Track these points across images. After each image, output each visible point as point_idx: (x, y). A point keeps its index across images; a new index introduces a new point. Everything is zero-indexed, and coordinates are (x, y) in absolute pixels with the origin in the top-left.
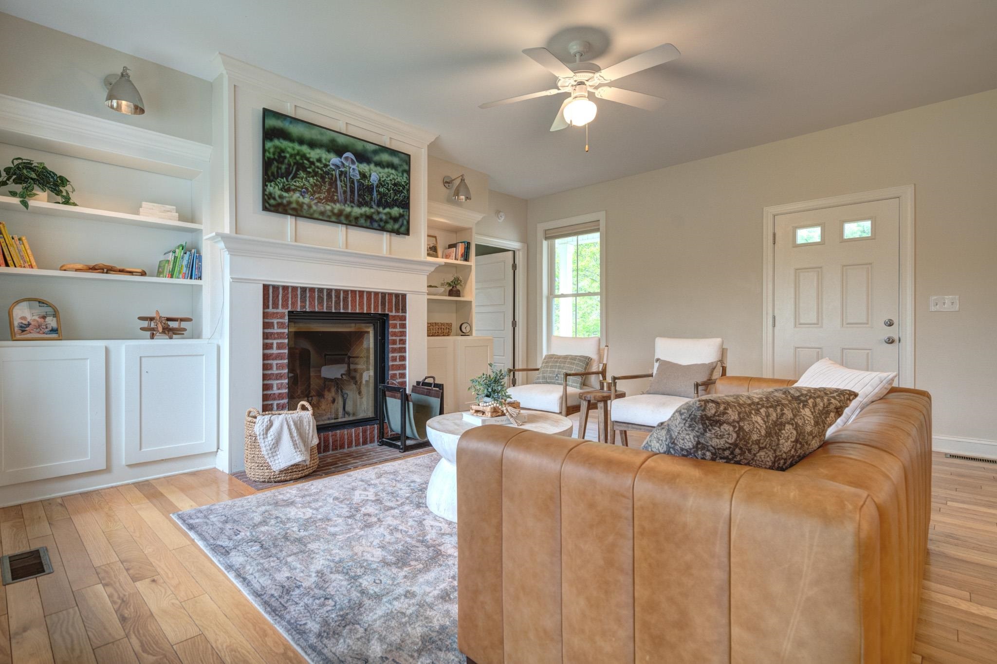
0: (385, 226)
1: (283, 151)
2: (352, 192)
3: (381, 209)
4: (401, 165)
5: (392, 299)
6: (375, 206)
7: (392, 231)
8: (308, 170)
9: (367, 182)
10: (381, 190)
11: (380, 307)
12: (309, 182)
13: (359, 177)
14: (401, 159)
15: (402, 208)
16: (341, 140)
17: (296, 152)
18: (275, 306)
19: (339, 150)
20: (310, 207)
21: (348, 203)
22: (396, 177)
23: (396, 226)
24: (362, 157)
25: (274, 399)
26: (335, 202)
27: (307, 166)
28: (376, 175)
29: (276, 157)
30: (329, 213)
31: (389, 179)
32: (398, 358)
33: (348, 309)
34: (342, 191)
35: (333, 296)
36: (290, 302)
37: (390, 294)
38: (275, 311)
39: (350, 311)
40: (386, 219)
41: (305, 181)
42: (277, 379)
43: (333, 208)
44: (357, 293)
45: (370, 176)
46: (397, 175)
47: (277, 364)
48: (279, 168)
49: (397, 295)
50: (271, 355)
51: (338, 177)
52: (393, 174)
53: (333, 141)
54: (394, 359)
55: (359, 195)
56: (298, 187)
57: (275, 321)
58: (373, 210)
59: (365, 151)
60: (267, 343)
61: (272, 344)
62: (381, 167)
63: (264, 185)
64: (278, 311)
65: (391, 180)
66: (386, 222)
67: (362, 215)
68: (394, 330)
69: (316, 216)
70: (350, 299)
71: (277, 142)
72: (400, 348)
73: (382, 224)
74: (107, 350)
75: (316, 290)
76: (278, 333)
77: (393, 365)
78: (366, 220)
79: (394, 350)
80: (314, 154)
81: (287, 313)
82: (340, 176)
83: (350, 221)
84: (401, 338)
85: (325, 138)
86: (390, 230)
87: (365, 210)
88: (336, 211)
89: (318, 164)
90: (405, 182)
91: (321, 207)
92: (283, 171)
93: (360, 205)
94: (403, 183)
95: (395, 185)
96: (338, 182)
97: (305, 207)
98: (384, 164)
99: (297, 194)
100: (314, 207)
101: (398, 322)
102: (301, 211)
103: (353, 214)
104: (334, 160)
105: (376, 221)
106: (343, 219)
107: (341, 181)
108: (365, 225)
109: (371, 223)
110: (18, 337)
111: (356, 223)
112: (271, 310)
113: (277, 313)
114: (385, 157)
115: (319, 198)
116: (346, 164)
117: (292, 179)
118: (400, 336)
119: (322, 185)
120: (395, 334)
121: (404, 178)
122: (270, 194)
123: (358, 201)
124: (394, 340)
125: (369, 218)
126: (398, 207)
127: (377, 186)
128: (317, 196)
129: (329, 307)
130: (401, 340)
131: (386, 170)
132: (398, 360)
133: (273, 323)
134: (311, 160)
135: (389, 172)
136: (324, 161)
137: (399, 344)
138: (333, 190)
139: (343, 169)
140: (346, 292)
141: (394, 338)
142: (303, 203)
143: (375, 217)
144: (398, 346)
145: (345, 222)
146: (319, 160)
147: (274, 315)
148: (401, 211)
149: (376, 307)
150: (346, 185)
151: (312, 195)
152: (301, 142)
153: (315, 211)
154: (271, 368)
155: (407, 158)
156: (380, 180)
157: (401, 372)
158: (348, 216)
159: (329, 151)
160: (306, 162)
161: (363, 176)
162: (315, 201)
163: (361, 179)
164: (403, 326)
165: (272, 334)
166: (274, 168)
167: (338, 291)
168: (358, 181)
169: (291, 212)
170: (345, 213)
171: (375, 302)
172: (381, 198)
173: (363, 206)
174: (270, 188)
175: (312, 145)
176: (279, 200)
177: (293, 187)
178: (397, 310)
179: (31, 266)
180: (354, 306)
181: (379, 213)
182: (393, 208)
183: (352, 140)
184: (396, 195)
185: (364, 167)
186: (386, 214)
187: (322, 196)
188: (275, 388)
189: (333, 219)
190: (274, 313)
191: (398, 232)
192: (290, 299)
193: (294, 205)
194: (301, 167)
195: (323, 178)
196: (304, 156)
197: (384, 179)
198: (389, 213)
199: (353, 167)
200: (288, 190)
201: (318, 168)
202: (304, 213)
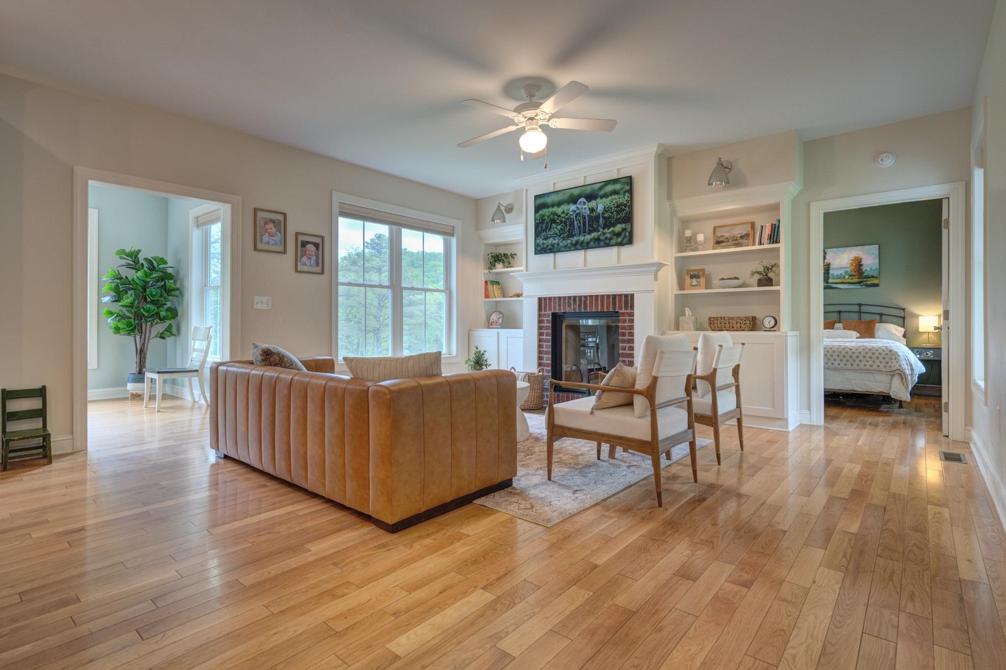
0: (609, 242)
1: (544, 216)
2: (584, 225)
3: (606, 230)
4: (622, 189)
5: (622, 299)
6: (601, 230)
7: (617, 244)
8: (557, 221)
9: (595, 213)
10: (606, 215)
11: (611, 306)
12: (557, 229)
13: (589, 212)
14: (623, 183)
15: (624, 223)
16: (576, 192)
17: (550, 213)
18: (545, 309)
19: (574, 200)
20: (558, 245)
21: (582, 234)
22: (618, 199)
23: (619, 240)
24: (591, 197)
25: (544, 366)
26: (572, 236)
27: (556, 219)
28: (600, 205)
29: (541, 221)
30: (569, 245)
31: (612, 204)
32: (627, 347)
33: (587, 309)
34: (577, 227)
35: (577, 301)
36: (552, 307)
37: (620, 295)
38: (545, 313)
39: (588, 311)
40: (610, 237)
41: (556, 228)
42: (546, 354)
43: (572, 241)
44: (594, 297)
45: (597, 208)
46: (619, 198)
47: (546, 345)
48: (542, 227)
49: (626, 296)
50: (543, 339)
51: (574, 218)
52: (615, 199)
53: (571, 196)
54: (624, 348)
55: (589, 226)
56: (552, 234)
57: (545, 319)
58: (599, 233)
59: (593, 191)
60: (541, 332)
61: (544, 333)
62: (606, 198)
63: (535, 240)
64: (547, 313)
65: (614, 204)
66: (611, 239)
67: (591, 240)
68: (623, 324)
69: (562, 249)
70: (588, 302)
71: (541, 212)
72: (629, 339)
73: (607, 241)
74: (498, 333)
75: (567, 298)
76: (546, 326)
77: (623, 353)
78: (594, 242)
79: (623, 341)
80: (559, 210)
81: (551, 314)
82: (576, 217)
83: (583, 246)
84: (630, 331)
85: (566, 196)
86: (614, 244)
87: (594, 235)
88: (574, 242)
89: (563, 215)
90: (627, 200)
91: (565, 243)
92: (544, 228)
93: (590, 232)
94: (625, 202)
95: (618, 206)
96: (575, 222)
97: (556, 246)
98: (608, 194)
99: (552, 239)
100: (561, 244)
101: (627, 318)
102: (554, 249)
103: (586, 241)
104: (573, 207)
105: (602, 241)
106: (578, 246)
107: (577, 221)
108: (593, 246)
109: (599, 243)
110: (490, 327)
111: (587, 246)
112: (543, 312)
113: (546, 314)
114: (609, 188)
115: (564, 237)
116: (580, 207)
117: (549, 231)
118: (629, 329)
119: (565, 228)
120: (624, 328)
121: (626, 198)
122: (538, 244)
123: (589, 229)
124: (623, 333)
125: (597, 240)
126: (620, 223)
127: (603, 214)
128: (562, 236)
129: (574, 309)
130: (630, 333)
131: (610, 198)
132: (627, 349)
133: (544, 320)
134: (559, 214)
135: (612, 199)
136: (566, 212)
137: (629, 336)
138: (572, 229)
139: (577, 212)
140: (586, 297)
141: (623, 331)
142: (555, 244)
143: (602, 238)
144: (627, 338)
145: (580, 248)
146: (563, 212)
147: (544, 315)
148: (624, 226)
149: (608, 307)
150: (580, 222)
151: (559, 237)
152: (553, 205)
153: (561, 247)
154: (543, 348)
155: (628, 180)
156: (605, 208)
157: (630, 359)
158: (582, 243)
159: (569, 204)
160: (555, 217)
161: (592, 210)
162: (561, 240)
163: (591, 213)
164: (632, 321)
165: (543, 326)
166: (540, 229)
167: (580, 297)
168: (588, 216)
169: (548, 251)
170: (580, 242)
171: (607, 303)
172: (606, 222)
173: (592, 232)
174: (538, 241)
175: (559, 204)
176: (542, 246)
177: (549, 236)
178: (626, 308)
179: (495, 297)
180: (591, 307)
181: (604, 234)
182: (616, 225)
183: (583, 188)
184: (618, 214)
185: (593, 204)
186: (610, 233)
187: (566, 235)
188: (545, 359)
189: (572, 248)
190: (544, 314)
191: (621, 244)
192: (553, 305)
193: (550, 247)
194: (553, 221)
195: (565, 223)
196: (555, 214)
197: (608, 206)
198: (613, 231)
199: (584, 207)
200: (546, 239)
201: (563, 218)
202: (555, 250)
